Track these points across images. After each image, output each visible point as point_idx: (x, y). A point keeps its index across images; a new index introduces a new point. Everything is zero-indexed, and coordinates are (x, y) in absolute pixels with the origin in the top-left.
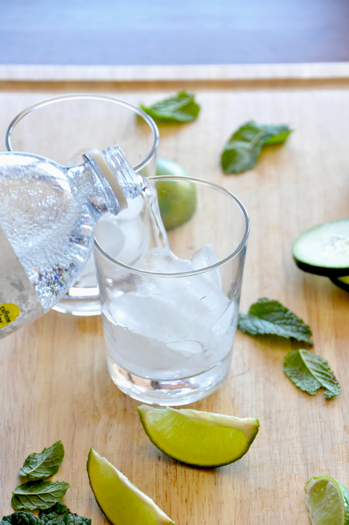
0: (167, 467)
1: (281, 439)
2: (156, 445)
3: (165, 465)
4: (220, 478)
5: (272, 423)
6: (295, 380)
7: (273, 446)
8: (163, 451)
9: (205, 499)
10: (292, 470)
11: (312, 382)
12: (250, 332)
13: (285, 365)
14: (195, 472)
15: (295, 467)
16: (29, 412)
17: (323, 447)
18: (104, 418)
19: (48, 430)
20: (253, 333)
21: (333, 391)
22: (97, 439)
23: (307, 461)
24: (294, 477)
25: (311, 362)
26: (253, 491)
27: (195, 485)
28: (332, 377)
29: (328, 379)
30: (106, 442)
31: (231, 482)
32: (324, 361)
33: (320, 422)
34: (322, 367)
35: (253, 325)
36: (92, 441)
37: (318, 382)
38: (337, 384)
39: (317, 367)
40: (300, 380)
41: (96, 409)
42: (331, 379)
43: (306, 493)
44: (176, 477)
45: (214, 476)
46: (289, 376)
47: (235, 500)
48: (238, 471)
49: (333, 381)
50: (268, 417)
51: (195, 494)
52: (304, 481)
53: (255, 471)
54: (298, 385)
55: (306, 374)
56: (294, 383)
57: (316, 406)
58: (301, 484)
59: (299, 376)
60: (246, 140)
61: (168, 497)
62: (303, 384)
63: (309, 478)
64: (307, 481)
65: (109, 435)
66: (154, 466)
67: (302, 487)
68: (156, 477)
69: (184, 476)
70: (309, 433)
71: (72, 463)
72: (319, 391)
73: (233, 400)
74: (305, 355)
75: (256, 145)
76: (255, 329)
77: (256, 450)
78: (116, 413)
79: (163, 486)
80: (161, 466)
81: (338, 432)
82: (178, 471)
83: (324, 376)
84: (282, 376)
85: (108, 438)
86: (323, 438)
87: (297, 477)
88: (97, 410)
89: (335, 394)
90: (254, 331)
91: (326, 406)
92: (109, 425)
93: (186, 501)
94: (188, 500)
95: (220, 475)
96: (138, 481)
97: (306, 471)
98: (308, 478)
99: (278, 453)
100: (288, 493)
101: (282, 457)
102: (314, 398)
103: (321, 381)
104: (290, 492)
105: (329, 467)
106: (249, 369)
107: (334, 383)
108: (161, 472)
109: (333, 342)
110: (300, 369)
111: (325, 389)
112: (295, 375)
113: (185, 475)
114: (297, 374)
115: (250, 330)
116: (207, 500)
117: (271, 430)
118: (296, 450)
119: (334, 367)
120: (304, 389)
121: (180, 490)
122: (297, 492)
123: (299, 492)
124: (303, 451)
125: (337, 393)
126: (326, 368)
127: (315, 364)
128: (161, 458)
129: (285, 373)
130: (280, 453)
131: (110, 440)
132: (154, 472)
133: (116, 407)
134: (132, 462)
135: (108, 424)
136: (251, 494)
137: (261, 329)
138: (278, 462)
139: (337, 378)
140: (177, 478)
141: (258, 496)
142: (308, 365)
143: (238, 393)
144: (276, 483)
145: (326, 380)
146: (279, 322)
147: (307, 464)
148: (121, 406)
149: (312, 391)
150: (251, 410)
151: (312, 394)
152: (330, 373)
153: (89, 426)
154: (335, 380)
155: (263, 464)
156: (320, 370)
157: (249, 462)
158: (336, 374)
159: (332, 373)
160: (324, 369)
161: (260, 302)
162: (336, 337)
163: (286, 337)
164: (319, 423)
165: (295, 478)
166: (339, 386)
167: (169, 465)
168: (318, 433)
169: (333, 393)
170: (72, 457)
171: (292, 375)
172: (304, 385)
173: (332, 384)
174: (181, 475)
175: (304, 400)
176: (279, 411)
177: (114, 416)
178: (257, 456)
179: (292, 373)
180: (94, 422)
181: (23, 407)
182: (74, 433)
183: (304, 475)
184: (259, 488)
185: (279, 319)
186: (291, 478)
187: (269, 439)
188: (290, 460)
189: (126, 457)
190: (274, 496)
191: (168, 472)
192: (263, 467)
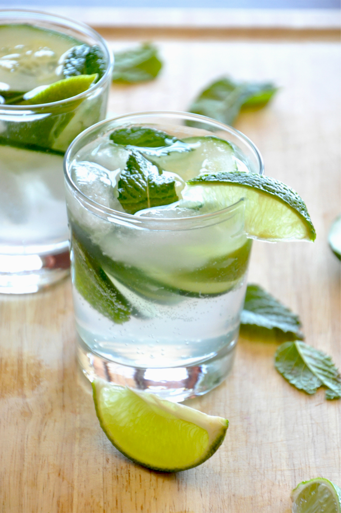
0: (117, 470)
1: (261, 442)
3: (115, 468)
4: (184, 483)
5: (250, 424)
6: (289, 377)
7: (252, 449)
9: (166, 506)
10: (276, 476)
11: (311, 380)
13: (277, 360)
14: (153, 477)
15: (279, 473)
17: (315, 451)
21: (337, 391)
22: (27, 439)
23: (294, 467)
24: (277, 483)
25: (310, 357)
26: (226, 498)
27: (153, 490)
29: (331, 376)
30: (39, 442)
31: (199, 488)
32: (326, 357)
33: (312, 424)
34: (324, 363)
36: (22, 441)
37: (319, 380)
39: (318, 363)
40: (296, 376)
42: (335, 377)
43: (293, 502)
44: (129, 482)
45: (177, 482)
46: (282, 372)
47: (203, 507)
48: (208, 476)
49: (337, 379)
51: (152, 501)
52: (291, 488)
53: (229, 477)
54: (294, 382)
55: (304, 370)
56: (287, 381)
58: (286, 491)
59: (294, 372)
61: (119, 504)
62: (299, 381)
63: (297, 485)
64: (294, 488)
65: (43, 434)
66: (101, 469)
67: (287, 495)
68: (104, 481)
69: (139, 481)
70: (297, 436)
72: (319, 390)
74: (303, 349)
77: (230, 453)
78: (52, 410)
79: (113, 491)
80: (110, 469)
82: (131, 475)
83: (326, 374)
85: (42, 438)
86: (315, 442)
87: (281, 484)
88: (28, 406)
89: (339, 394)
92: (44, 423)
93: (142, 508)
94: (144, 507)
95: (184, 480)
96: (80, 485)
97: (293, 477)
98: (295, 485)
99: (258, 457)
100: (269, 501)
101: (263, 461)
103: (322, 378)
104: (273, 500)
105: (322, 473)
107: (338, 382)
108: (109, 476)
110: (297, 365)
111: (327, 388)
112: (290, 371)
113: (140, 479)
114: (292, 370)
116: (168, 507)
117: (250, 432)
118: (280, 454)
120: (300, 387)
121: (133, 496)
122: (281, 501)
123: (283, 500)
124: (290, 455)
126: (330, 364)
127: (315, 359)
128: (110, 460)
129: (277, 369)
130: (260, 457)
131: (44, 441)
132: (101, 475)
133: (52, 404)
134: (73, 465)
135: (42, 422)
136: (223, 501)
138: (257, 467)
140: (131, 484)
141: (233, 503)
142: (307, 360)
144: (255, 490)
145: (327, 377)
146: (262, 311)
147: (295, 470)
148: (58, 402)
149: (310, 390)
151: (310, 393)
152: (334, 370)
153: (17, 424)
154: (340, 378)
155: (239, 469)
156: (321, 366)
157: (221, 466)
159: (336, 370)
160: (327, 365)
163: (269, 327)
164: (310, 425)
165: (279, 485)
167: (119, 469)
168: (309, 436)
169: (337, 393)
171: (286, 371)
172: (301, 383)
173: (336, 383)
174: (135, 480)
175: (302, 400)
176: (260, 411)
177: (49, 414)
178: (231, 460)
179: (285, 369)
180: (24, 420)
183: (290, 482)
184: (234, 495)
185: (261, 307)
186: (273, 485)
187: (246, 442)
188: (273, 465)
189: (65, 459)
190: (252, 504)
191: (119, 476)
192: (238, 472)
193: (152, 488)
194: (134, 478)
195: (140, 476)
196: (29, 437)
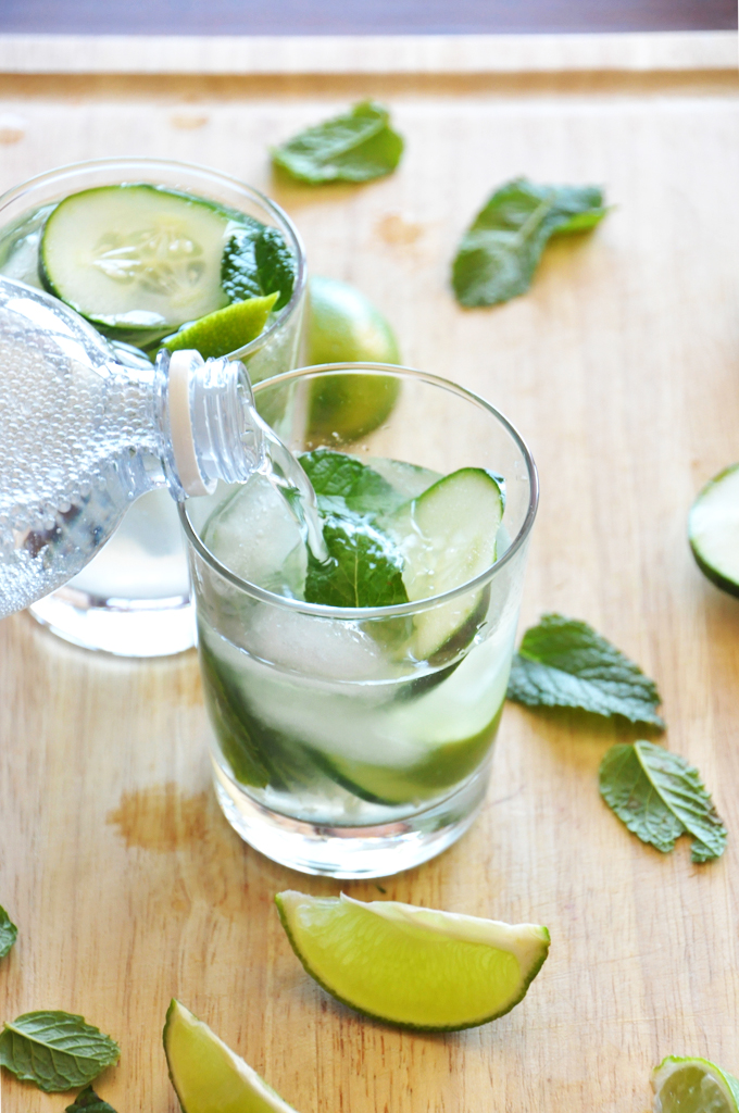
0: (341, 1027)
1: (595, 958)
2: (317, 979)
3: (337, 1023)
4: (461, 1055)
5: (574, 919)
6: (626, 816)
7: (579, 976)
8: (332, 992)
9: (428, 1107)
10: (623, 1036)
11: (664, 822)
12: (522, 698)
13: (603, 779)
14: (406, 1041)
15: (628, 1027)
16: (29, 892)
17: (691, 978)
18: (200, 905)
19: (74, 937)
20: (530, 702)
21: (712, 846)
22: (182, 960)
23: (655, 1015)
24: (626, 1051)
25: (661, 771)
26: (535, 1086)
27: (405, 1071)
28: (709, 808)
29: (699, 812)
30: (204, 967)
31: (486, 1064)
32: (689, 770)
33: (684, 917)
34: (684, 782)
35: (531, 681)
36: (172, 965)
37: (679, 822)
38: (720, 825)
39: (674, 784)
40: (636, 814)
41: (180, 884)
42: (705, 813)
43: (655, 1093)
44: (362, 1053)
45: (447, 1051)
46: (612, 804)
47: (495, 1109)
48: (502, 1037)
49: (710, 819)
50: (566, 905)
51: (404, 1094)
52: (650, 1063)
53: (539, 1039)
54: (633, 827)
55: (652, 801)
56: (624, 824)
57: (673, 879)
58: (642, 1069)
59: (634, 804)
60: (508, 226)
61: (345, 1103)
62: (643, 825)
63: (661, 1058)
64: (656, 1064)
65: (211, 949)
66: (313, 1025)
67: (644, 1077)
68: (318, 1052)
69: (380, 1051)
70: (659, 946)
71: (128, 1018)
72: (680, 841)
73: (488, 862)
74: (649, 757)
75: (531, 238)
76: (534, 692)
78: (226, 895)
79: (334, 1075)
80: (329, 1026)
81: (722, 942)
82: (366, 1039)
83: (689, 806)
84: (596, 804)
85: (209, 958)
86: (690, 957)
87: (632, 1053)
88: (183, 888)
89: (716, 852)
90: (533, 697)
91: (695, 878)
92: (211, 924)
94: (389, 1108)
95: (462, 1047)
96: (276, 1061)
97: (654, 1037)
98: (658, 1057)
99: (589, 993)
100: (613, 1092)
101: (600, 1003)
102: (668, 859)
103: (683, 817)
104: (618, 1089)
105: (705, 1028)
106: (522, 787)
107: (712, 824)
108: (328, 1041)
109: (709, 720)
110: (638, 789)
111: (694, 838)
112: (625, 803)
113: (383, 1046)
114: (631, 799)
115: (524, 694)
116: (432, 1110)
117: (574, 937)
118: (630, 986)
119: (712, 785)
120: (646, 838)
121: (371, 1083)
122: (634, 1091)
123: (637, 1091)
124: (646, 988)
125: (719, 852)
126: (695, 785)
127: (670, 776)
128: (329, 1004)
129: (603, 797)
130: (594, 993)
131: (212, 963)
132: (313, 1039)
133: (225, 880)
134: (263, 1017)
135: (209, 920)
136: (530, 1094)
137: (548, 693)
138: (590, 1016)
139: (720, 811)
140: (366, 1057)
141: (547, 1098)
142: (656, 780)
143: (499, 847)
144: (586, 1068)
145: (694, 814)
146: (590, 673)
147: (656, 1020)
148: (235, 877)
149: (664, 844)
150: (529, 888)
151: (664, 850)
152: (704, 798)
153: (164, 926)
154: (716, 816)
155: (557, 1020)
156: (681, 790)
157: (525, 1015)
158: (716, 801)
159: (708, 799)
160: (691, 788)
161: (545, 625)
162: (717, 710)
164: (681, 920)
165: (629, 1056)
166: (723, 831)
167: (345, 1024)
168: (679, 944)
169: (710, 850)
170: (129, 1005)
171: (619, 802)
172: (646, 828)
173: (707, 826)
174: (374, 1048)
175: (647, 862)
176: (591, 891)
177: (221, 902)
178: (542, 1000)
179: (618, 798)
180: (178, 919)
181: (17, 879)
182: (133, 943)
183: (649, 1049)
184: (549, 1080)
185: (589, 666)
186: (619, 1054)
187: (569, 960)
188: (617, 1011)
189: (248, 1005)
190: (582, 1099)
191: (345, 1040)
192: (556, 1027)
193: (404, 1066)
194: (372, 1044)
195: (382, 1039)
196: (186, 956)
